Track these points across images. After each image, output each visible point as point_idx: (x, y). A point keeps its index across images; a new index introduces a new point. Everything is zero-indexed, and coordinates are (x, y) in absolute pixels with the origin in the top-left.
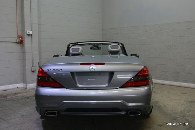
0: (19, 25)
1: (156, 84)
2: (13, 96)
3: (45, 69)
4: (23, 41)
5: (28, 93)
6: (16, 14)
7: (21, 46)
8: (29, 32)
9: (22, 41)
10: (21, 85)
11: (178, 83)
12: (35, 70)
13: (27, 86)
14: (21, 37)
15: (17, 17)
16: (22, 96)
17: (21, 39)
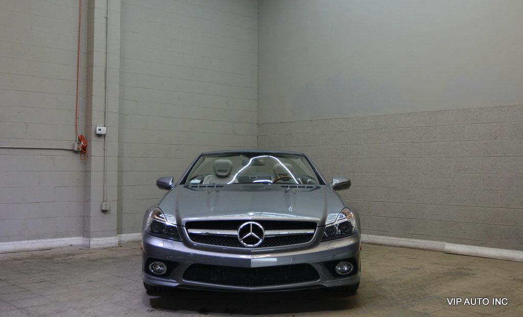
0: (81, 115)
1: (368, 243)
2: (66, 258)
4: (88, 149)
5: (92, 254)
6: (75, 94)
7: (82, 158)
8: (100, 130)
9: (84, 148)
10: (77, 241)
11: (411, 240)
12: (108, 209)
13: (91, 243)
14: (83, 140)
15: (77, 100)
16: (83, 258)
17: (82, 143)
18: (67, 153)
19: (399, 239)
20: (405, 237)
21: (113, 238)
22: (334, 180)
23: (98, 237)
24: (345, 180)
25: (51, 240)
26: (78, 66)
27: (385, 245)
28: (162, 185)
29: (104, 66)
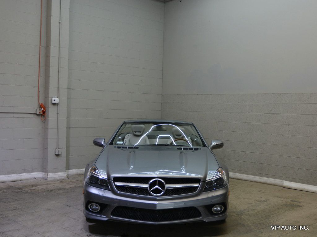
0: (42, 90)
4: (46, 113)
5: (50, 185)
6: (38, 75)
7: (42, 119)
8: (54, 100)
9: (44, 112)
10: (39, 175)
12: (60, 153)
13: (48, 176)
14: (43, 107)
15: (39, 79)
16: (43, 189)
17: (42, 109)
18: (32, 116)
19: (253, 176)
20: (258, 176)
21: (63, 173)
22: (212, 142)
23: (53, 172)
24: (220, 143)
25: (20, 174)
26: (40, 56)
27: (244, 180)
28: (97, 144)
29: (58, 56)
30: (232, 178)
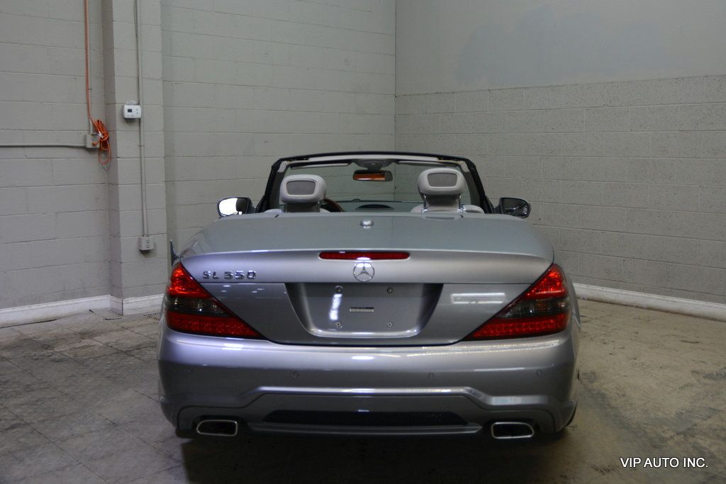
0: (95, 84)
1: (589, 299)
2: (78, 345)
3: (197, 269)
4: (111, 144)
5: (127, 332)
6: (83, 46)
7: (103, 160)
8: (130, 111)
9: (104, 143)
10: (102, 302)
11: (670, 299)
12: (151, 248)
13: (125, 306)
14: (102, 130)
15: (87, 56)
17: (100, 134)
18: (74, 152)
19: (643, 295)
20: (658, 293)
23: (136, 295)
25: (54, 304)
27: (620, 304)
30: (584, 299)
